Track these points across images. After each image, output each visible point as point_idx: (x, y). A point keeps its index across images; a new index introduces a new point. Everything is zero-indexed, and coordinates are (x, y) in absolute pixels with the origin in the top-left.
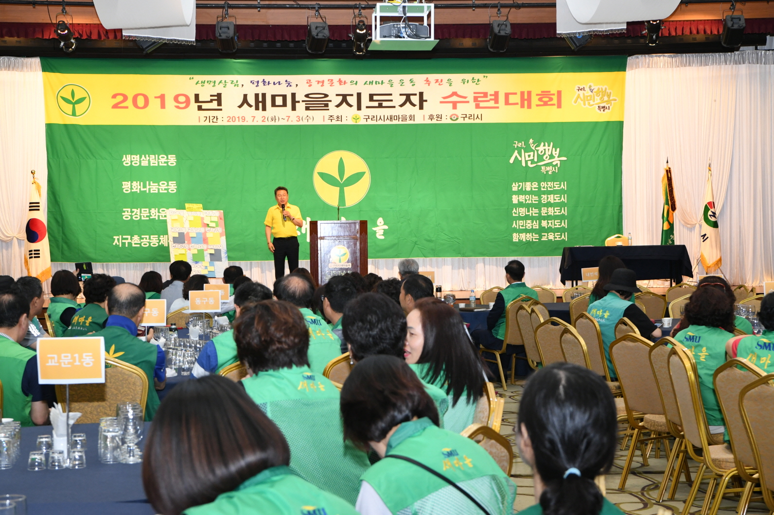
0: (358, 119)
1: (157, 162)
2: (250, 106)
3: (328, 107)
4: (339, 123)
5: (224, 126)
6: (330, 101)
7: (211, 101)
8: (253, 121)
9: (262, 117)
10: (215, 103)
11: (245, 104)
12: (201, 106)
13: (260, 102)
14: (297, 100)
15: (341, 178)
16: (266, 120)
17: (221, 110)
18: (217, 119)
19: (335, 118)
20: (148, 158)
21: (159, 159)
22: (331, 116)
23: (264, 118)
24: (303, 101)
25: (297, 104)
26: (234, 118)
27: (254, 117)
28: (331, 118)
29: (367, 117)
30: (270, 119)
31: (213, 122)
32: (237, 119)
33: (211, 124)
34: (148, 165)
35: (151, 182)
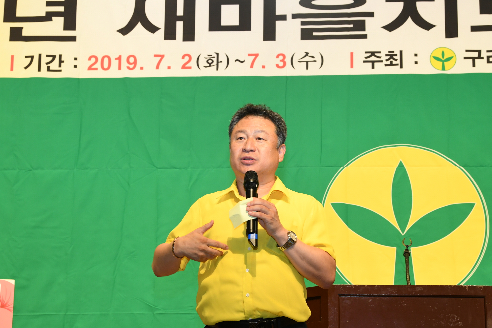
0: (449, 59)
2: (152, 29)
3: (364, 30)
4: (395, 70)
5: (78, 80)
6: (371, 15)
7: (49, 17)
8: (157, 67)
9: (183, 57)
10: (59, 21)
11: (139, 25)
12: (21, 29)
13: (180, 18)
14: (278, 12)
15: (403, 222)
16: (193, 63)
17: (73, 39)
18: (61, 62)
19: (384, 58)
22: (373, 54)
23: (187, 58)
24: (295, 16)
25: (278, 23)
26: (106, 60)
27: (162, 56)
28: (373, 58)
29: (476, 54)
30: (203, 62)
31: (49, 70)
32: (115, 63)
33: (44, 74)
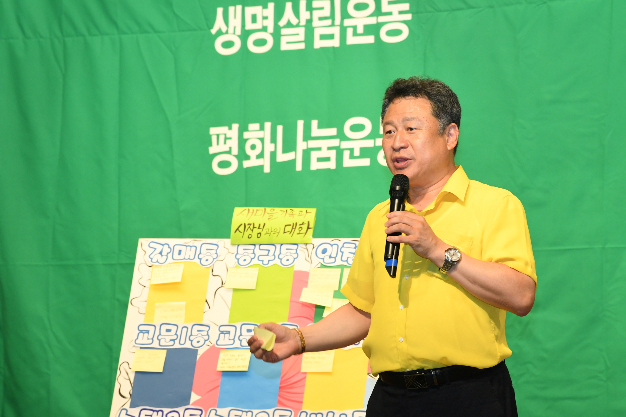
1: (336, 31)
20: (304, 15)
21: (345, 15)
34: (302, 46)
35: (314, 123)
